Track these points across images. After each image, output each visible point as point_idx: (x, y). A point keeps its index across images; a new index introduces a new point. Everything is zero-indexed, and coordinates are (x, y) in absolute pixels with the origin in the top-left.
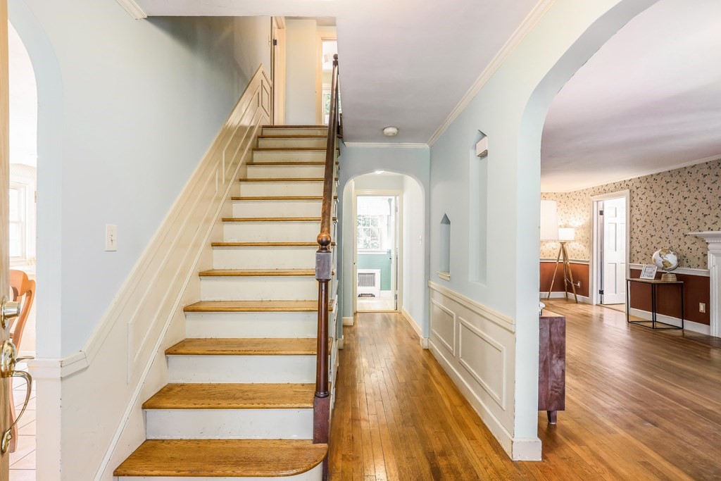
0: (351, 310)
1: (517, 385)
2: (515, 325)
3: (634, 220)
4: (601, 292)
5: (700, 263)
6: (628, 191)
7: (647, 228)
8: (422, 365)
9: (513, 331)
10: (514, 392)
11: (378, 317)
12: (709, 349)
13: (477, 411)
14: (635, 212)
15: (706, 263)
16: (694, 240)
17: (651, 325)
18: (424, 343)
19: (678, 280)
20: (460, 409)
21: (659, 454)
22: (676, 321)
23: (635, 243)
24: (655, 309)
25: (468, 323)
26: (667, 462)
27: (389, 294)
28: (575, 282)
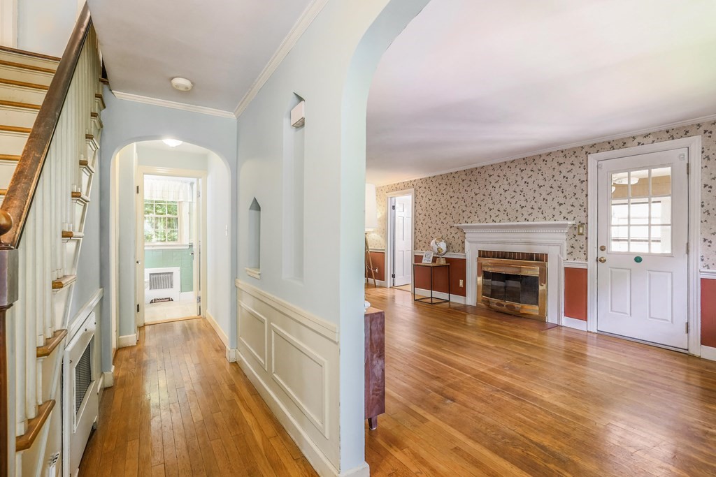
0: (133, 322)
1: (342, 408)
2: (339, 333)
3: (418, 215)
4: (394, 276)
5: (460, 248)
6: (413, 189)
7: (426, 221)
8: (227, 387)
9: (337, 341)
10: (339, 417)
11: (178, 327)
12: (465, 315)
13: (294, 439)
14: (418, 207)
15: (464, 249)
16: (457, 230)
17: (429, 300)
18: (231, 354)
19: (447, 263)
20: (274, 443)
21: (463, 433)
22: (444, 296)
23: (418, 234)
24: (432, 289)
25: (282, 330)
26: (471, 441)
27: (191, 296)
28: (374, 269)
